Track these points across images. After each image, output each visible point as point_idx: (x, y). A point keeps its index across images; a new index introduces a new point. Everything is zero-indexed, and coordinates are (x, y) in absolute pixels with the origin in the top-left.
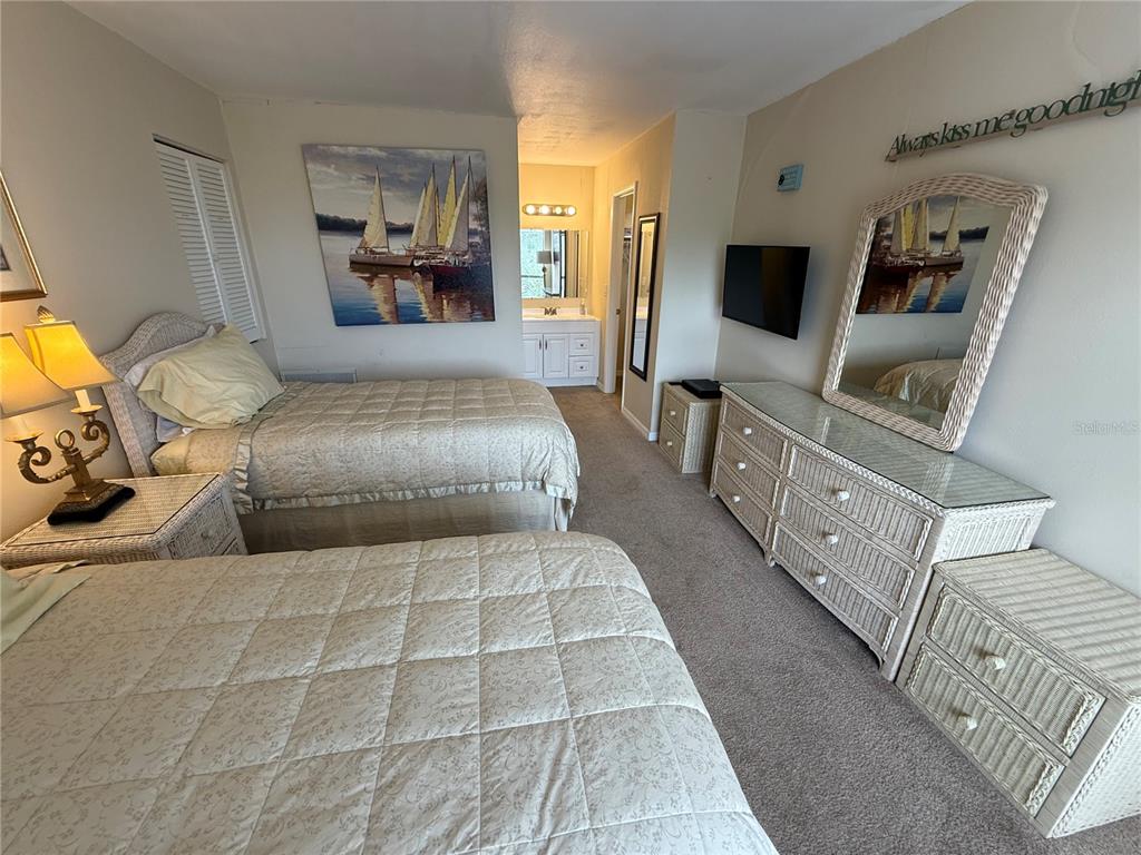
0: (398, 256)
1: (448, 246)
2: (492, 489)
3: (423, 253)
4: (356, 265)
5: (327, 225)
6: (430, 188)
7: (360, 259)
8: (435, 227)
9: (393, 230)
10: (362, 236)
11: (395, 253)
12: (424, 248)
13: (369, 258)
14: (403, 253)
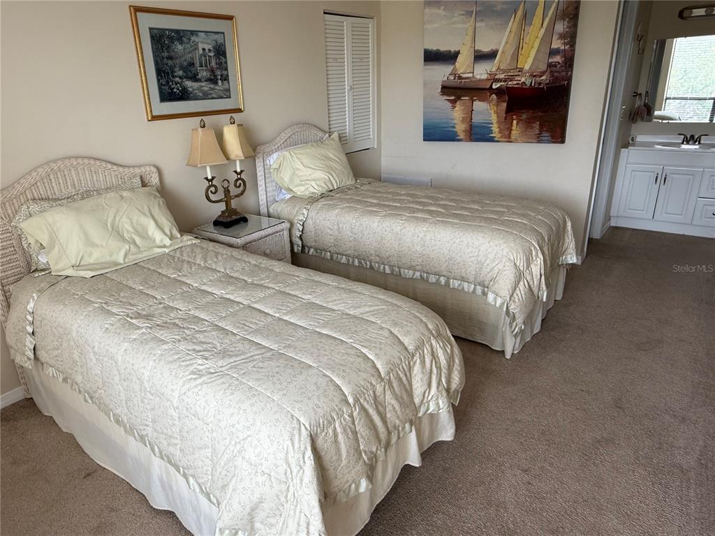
0: (480, 80)
1: (527, 67)
2: (447, 284)
3: (502, 76)
4: (446, 89)
5: (432, 57)
6: (520, 13)
7: (448, 84)
8: (518, 48)
9: (480, 57)
10: (454, 64)
11: (478, 77)
12: (504, 71)
13: (457, 83)
14: (485, 77)
